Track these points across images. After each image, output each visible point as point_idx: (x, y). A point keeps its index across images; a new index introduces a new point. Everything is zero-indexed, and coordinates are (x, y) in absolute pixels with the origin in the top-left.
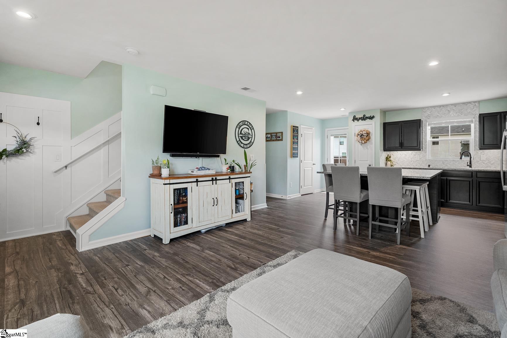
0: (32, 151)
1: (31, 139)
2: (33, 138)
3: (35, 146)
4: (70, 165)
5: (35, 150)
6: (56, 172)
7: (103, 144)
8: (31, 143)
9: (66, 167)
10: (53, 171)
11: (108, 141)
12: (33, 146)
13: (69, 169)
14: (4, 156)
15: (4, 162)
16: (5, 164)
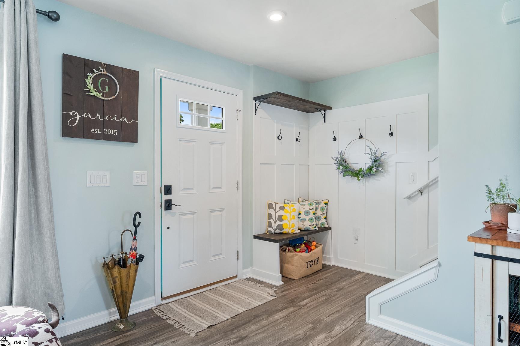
0: (382, 170)
1: (382, 155)
2: (384, 154)
3: (389, 163)
4: (425, 189)
5: (389, 169)
6: (408, 198)
9: (421, 191)
12: (387, 164)
14: (360, 177)
15: (364, 184)
16: (364, 185)
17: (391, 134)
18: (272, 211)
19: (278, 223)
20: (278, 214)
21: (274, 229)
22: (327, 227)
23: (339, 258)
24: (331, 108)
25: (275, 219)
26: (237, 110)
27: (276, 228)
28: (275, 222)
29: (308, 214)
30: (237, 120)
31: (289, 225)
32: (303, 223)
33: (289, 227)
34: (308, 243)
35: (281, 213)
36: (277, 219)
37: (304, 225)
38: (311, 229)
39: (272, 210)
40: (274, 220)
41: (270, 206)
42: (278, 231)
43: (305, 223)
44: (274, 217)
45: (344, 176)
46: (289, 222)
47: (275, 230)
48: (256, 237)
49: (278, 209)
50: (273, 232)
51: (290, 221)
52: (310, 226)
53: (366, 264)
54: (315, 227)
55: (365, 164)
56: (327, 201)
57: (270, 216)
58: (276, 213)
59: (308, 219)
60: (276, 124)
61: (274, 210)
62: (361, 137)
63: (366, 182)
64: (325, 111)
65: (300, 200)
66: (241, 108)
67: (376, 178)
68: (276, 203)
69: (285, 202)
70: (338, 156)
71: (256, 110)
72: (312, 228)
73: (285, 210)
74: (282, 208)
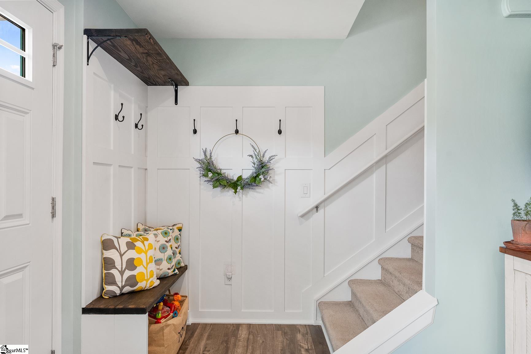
0: (271, 180)
1: (271, 159)
2: (273, 157)
3: (276, 170)
4: (323, 204)
5: (276, 178)
6: (303, 216)
7: (377, 162)
8: (271, 165)
9: (317, 207)
10: (299, 215)
11: (386, 156)
12: (273, 170)
13: (321, 211)
14: (239, 188)
15: (240, 198)
16: (240, 200)
17: (280, 132)
18: (112, 254)
19: (128, 273)
20: (125, 258)
21: (120, 286)
22: (183, 266)
23: (200, 310)
24: (186, 84)
25: (122, 268)
26: (54, 46)
27: (123, 283)
28: (122, 273)
29: (164, 250)
30: (54, 66)
31: (146, 275)
32: (158, 267)
33: (146, 278)
34: (169, 298)
35: (131, 254)
36: (124, 266)
37: (161, 270)
38: (170, 275)
39: (114, 251)
40: (120, 270)
41: (107, 245)
42: (127, 289)
43: (161, 267)
44: (118, 264)
45: (214, 187)
46: (146, 268)
47: (121, 289)
48: (86, 311)
49: (124, 248)
50: (118, 292)
51: (147, 266)
52: (169, 269)
53: (242, 311)
54: (174, 270)
55: (242, 169)
56: (180, 226)
57: (108, 263)
58: (121, 256)
59: (166, 258)
60: (112, 93)
61: (118, 250)
62: (237, 132)
63: (243, 196)
64: (176, 86)
65: (141, 227)
66: (61, 43)
67: (258, 190)
68: (117, 238)
69: (122, 233)
70: (202, 157)
71: (88, 58)
72: (170, 272)
73: (136, 248)
74: (131, 246)
